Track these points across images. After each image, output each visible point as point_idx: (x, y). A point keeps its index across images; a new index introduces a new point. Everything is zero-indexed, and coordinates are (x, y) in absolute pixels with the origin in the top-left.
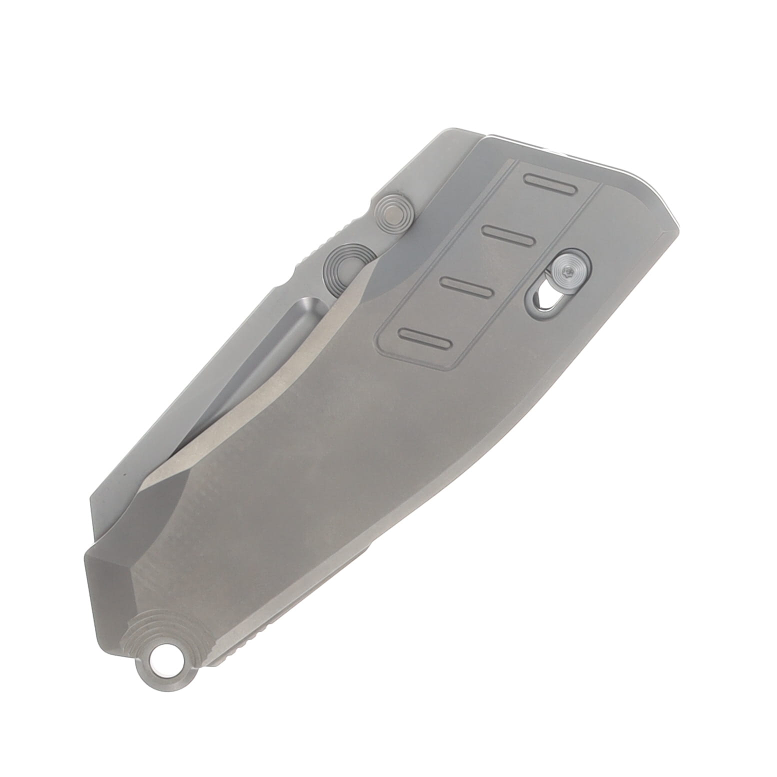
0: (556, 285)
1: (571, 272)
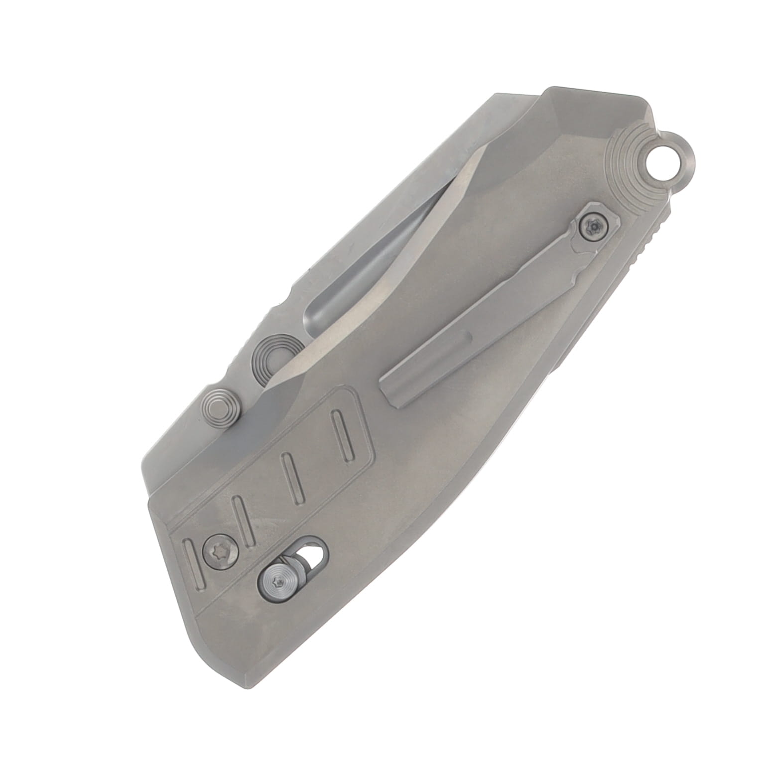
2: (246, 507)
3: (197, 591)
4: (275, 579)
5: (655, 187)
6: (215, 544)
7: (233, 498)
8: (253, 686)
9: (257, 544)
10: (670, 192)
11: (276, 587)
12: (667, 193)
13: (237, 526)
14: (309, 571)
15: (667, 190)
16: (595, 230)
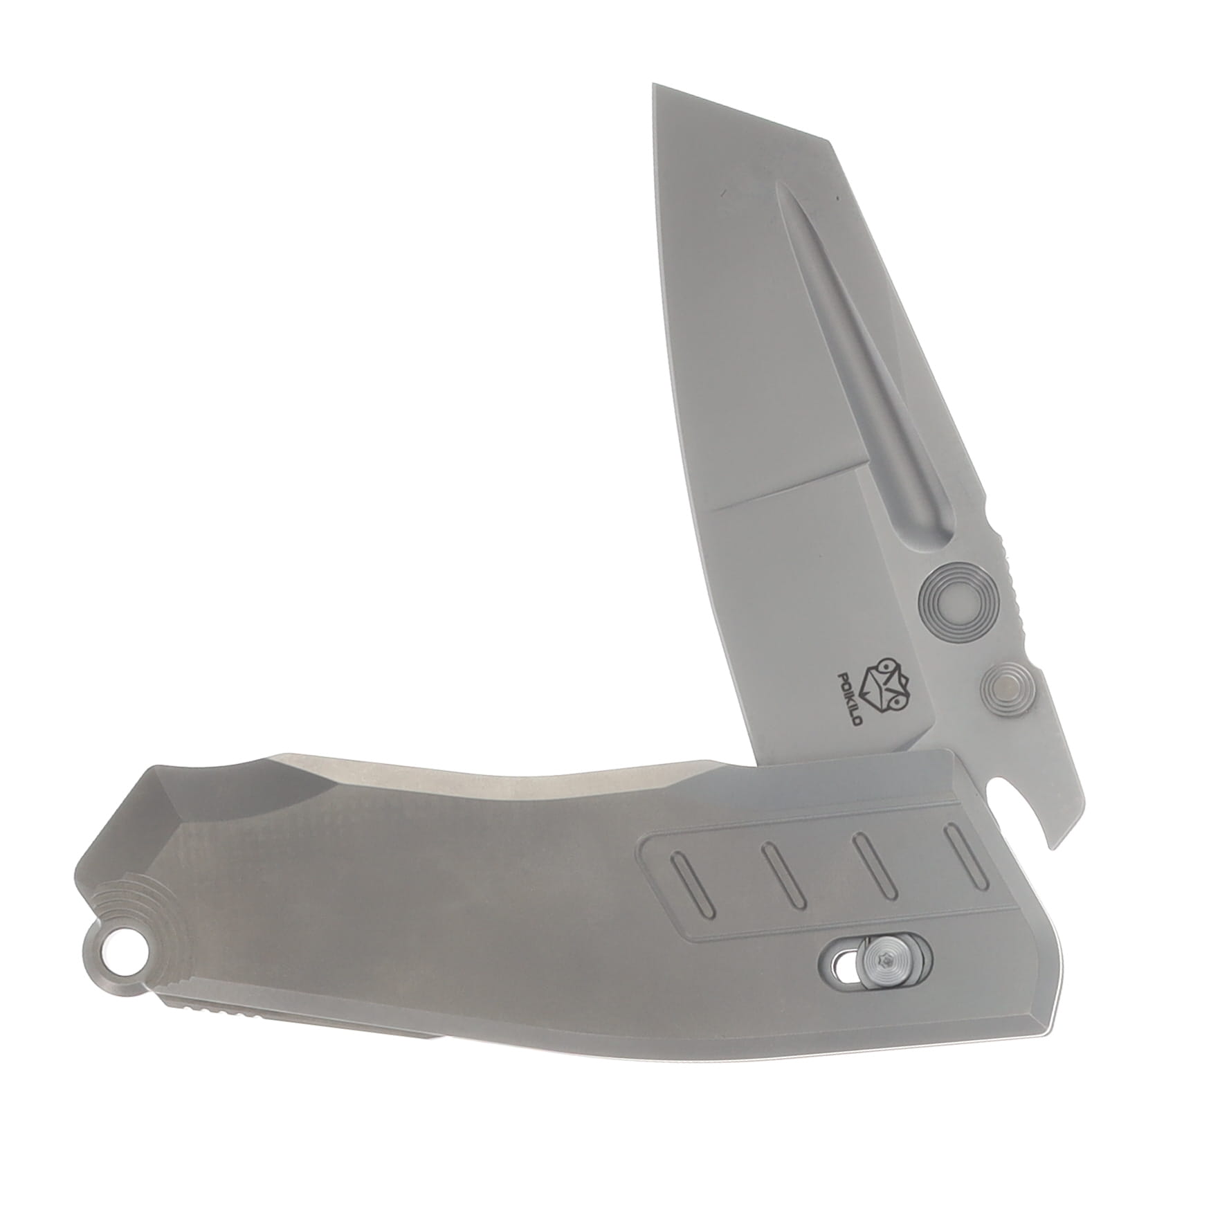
0: (861, 965)
1: (889, 963)
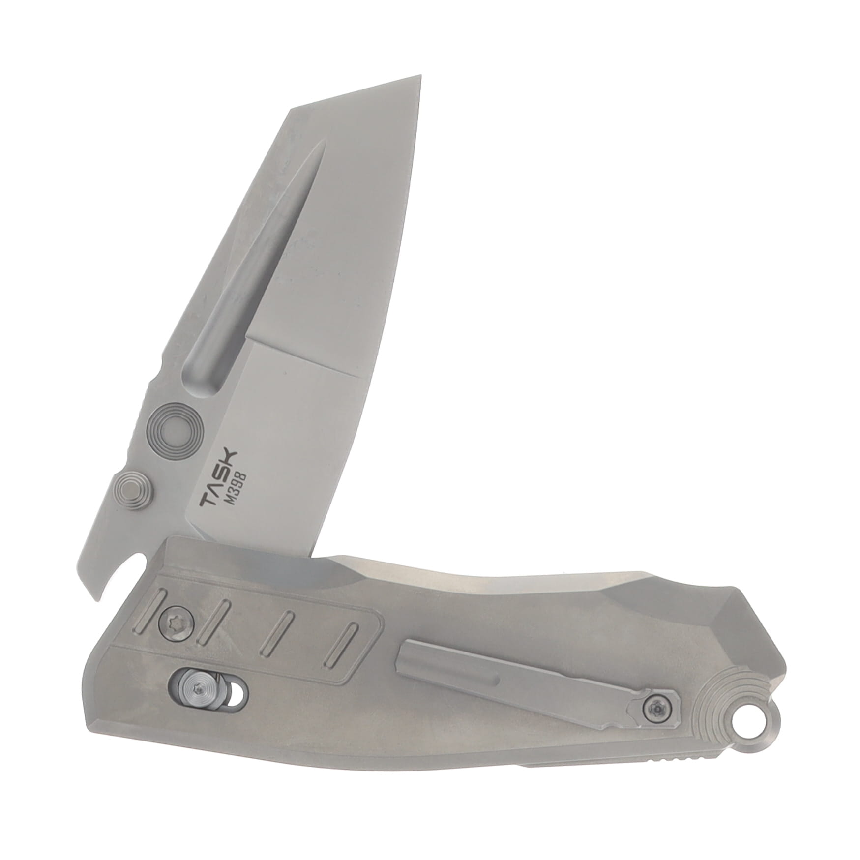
2: (227, 616)
3: (131, 631)
4: (199, 684)
5: (726, 730)
6: (178, 615)
7: (225, 601)
8: (93, 732)
9: (205, 647)
10: (732, 745)
11: (194, 690)
12: (729, 744)
13: (206, 621)
14: (225, 705)
15: (731, 741)
16: (656, 712)
